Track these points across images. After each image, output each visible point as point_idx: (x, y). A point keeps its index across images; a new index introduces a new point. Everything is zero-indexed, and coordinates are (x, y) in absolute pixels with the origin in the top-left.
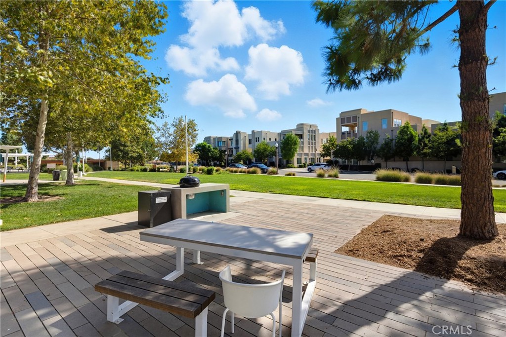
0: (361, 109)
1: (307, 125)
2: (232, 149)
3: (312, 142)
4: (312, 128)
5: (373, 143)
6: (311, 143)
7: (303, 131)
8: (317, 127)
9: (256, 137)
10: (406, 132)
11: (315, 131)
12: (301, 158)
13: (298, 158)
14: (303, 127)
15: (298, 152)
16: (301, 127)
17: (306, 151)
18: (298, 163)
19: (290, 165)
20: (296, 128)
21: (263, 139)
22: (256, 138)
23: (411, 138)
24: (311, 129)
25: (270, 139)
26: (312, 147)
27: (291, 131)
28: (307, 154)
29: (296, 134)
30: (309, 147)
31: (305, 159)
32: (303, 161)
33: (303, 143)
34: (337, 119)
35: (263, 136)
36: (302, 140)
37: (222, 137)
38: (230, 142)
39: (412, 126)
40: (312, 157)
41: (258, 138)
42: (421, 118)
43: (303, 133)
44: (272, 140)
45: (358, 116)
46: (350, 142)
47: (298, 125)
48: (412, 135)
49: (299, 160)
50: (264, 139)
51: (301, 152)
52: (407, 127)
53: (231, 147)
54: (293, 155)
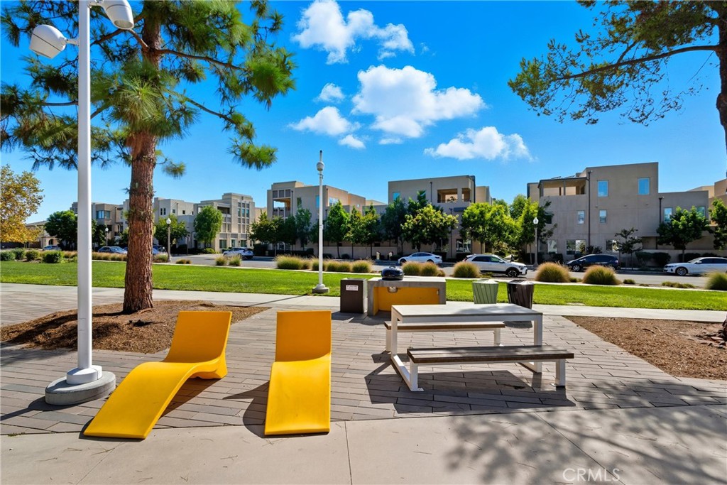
0: (295, 182)
1: (236, 196)
2: (122, 223)
3: (244, 219)
4: (244, 200)
5: (304, 224)
6: (242, 221)
7: (230, 203)
8: (252, 199)
9: (161, 207)
10: (337, 214)
11: (248, 205)
12: (225, 241)
13: (221, 241)
14: (231, 199)
15: (222, 232)
16: (228, 197)
17: (235, 230)
18: (221, 247)
19: (208, 250)
20: (221, 198)
21: (172, 211)
22: (161, 210)
23: (341, 220)
24: (243, 202)
25: (184, 212)
26: (244, 226)
27: (211, 202)
28: (235, 235)
29: (219, 208)
30: (239, 225)
31: (233, 241)
32: (229, 245)
33: (230, 219)
34: (268, 191)
35: (172, 206)
36: (229, 216)
37: (103, 205)
38: (118, 212)
39: (344, 206)
40: (243, 239)
41: (165, 209)
42: (365, 198)
43: (231, 206)
44: (186, 214)
45: (291, 190)
46: (276, 222)
47: (225, 195)
48: (342, 218)
49: (223, 244)
50: (174, 211)
51: (227, 232)
52: (338, 208)
53: (121, 221)
54: (212, 236)
